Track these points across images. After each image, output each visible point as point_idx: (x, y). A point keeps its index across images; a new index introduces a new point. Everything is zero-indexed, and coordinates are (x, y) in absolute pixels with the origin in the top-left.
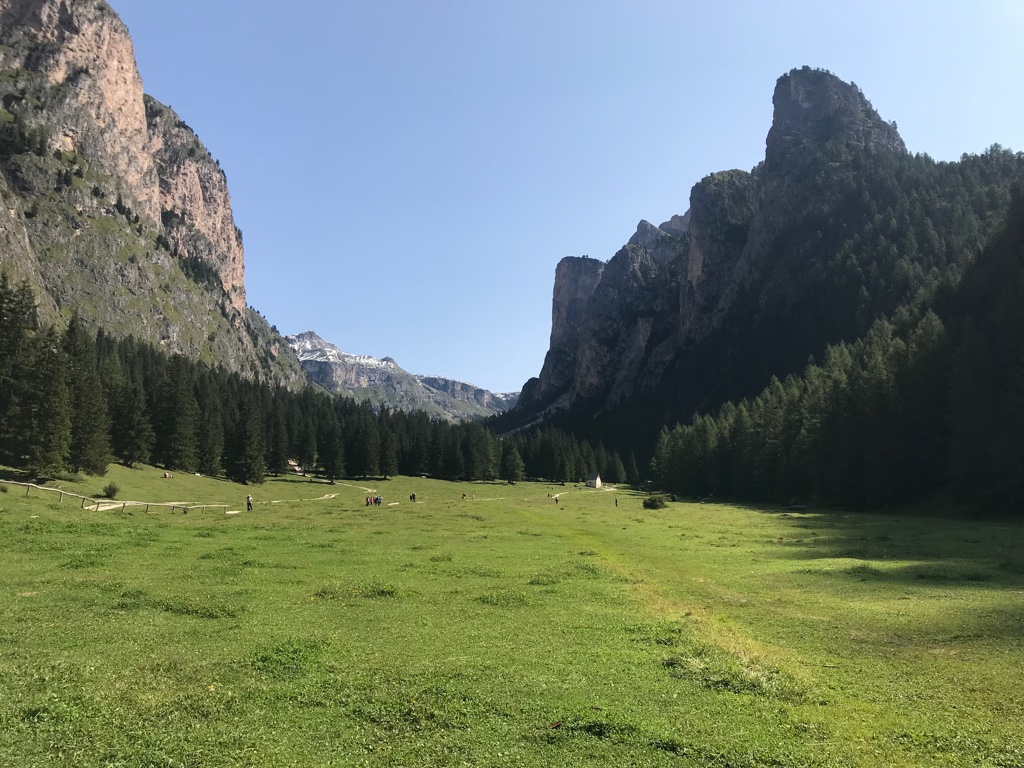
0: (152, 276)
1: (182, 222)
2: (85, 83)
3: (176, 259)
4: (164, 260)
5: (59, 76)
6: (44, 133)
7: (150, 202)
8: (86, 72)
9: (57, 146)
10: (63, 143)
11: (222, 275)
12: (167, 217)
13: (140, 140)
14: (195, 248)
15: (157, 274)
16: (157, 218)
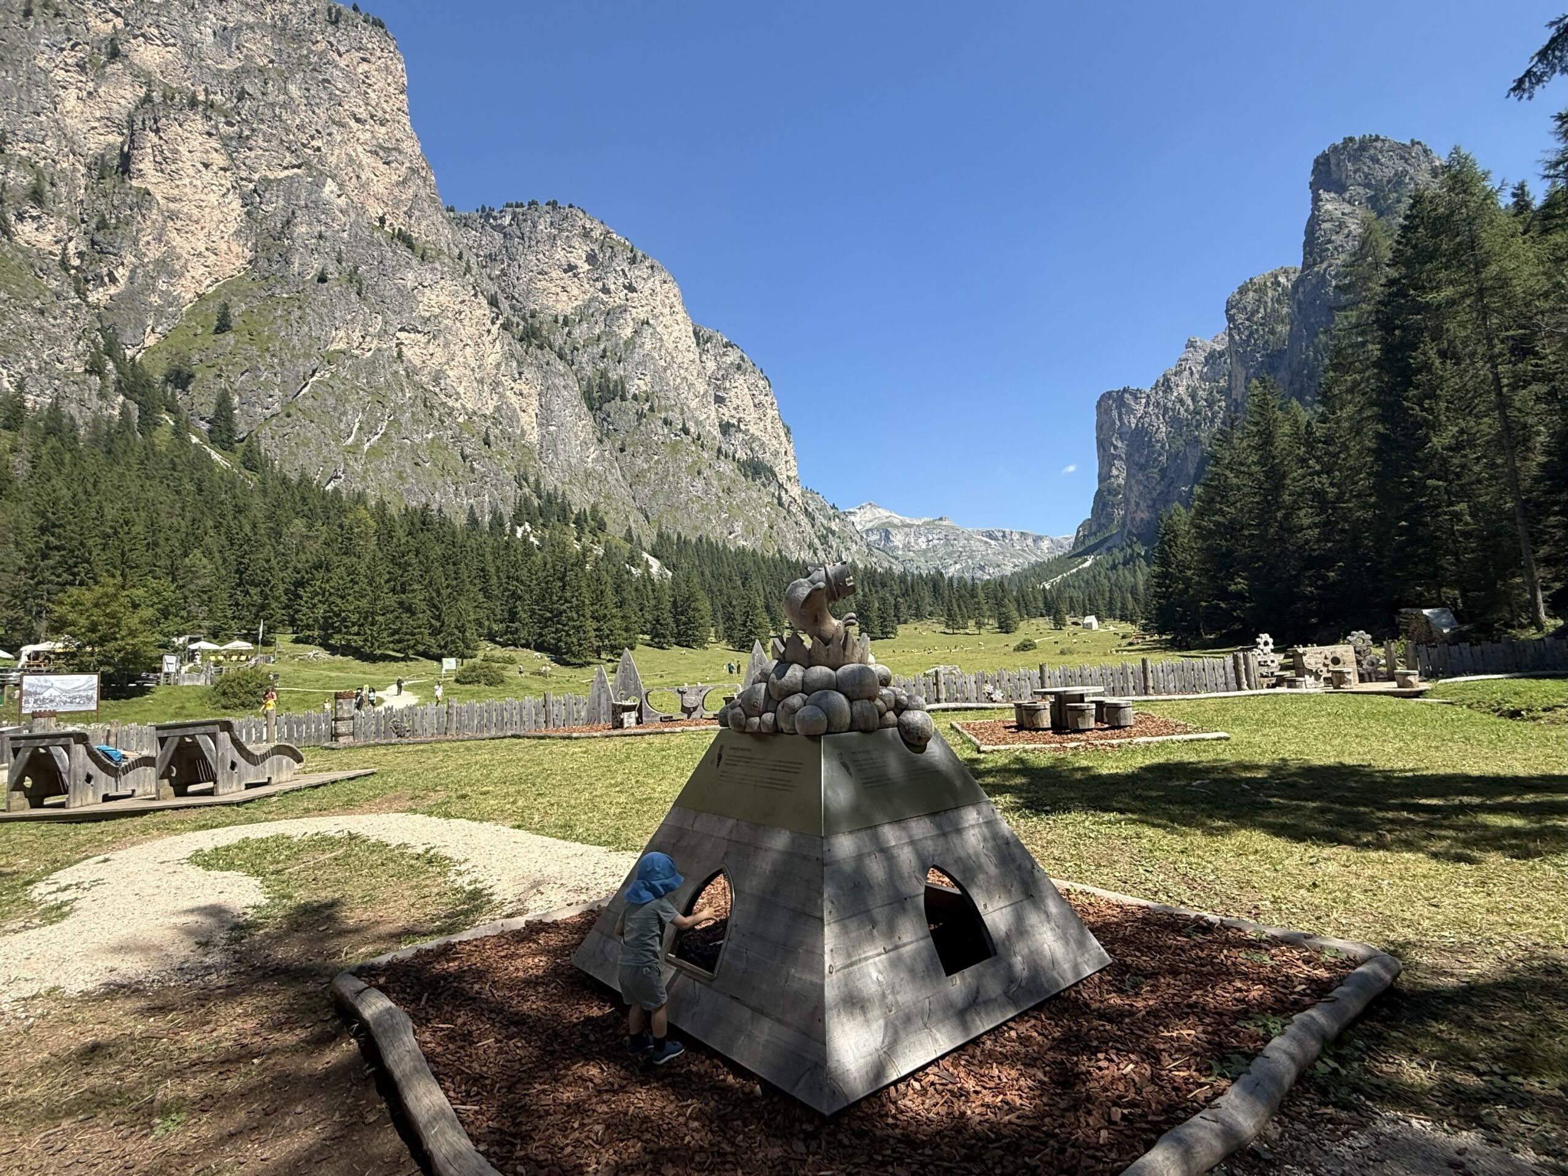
0: (715, 483)
1: (739, 430)
2: (647, 332)
3: (735, 464)
4: (726, 467)
5: (627, 332)
6: (622, 381)
7: (709, 417)
8: (648, 323)
9: (633, 390)
10: (638, 385)
11: (776, 469)
12: (726, 428)
13: (694, 369)
14: (752, 450)
15: (720, 480)
16: (716, 432)
